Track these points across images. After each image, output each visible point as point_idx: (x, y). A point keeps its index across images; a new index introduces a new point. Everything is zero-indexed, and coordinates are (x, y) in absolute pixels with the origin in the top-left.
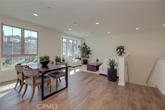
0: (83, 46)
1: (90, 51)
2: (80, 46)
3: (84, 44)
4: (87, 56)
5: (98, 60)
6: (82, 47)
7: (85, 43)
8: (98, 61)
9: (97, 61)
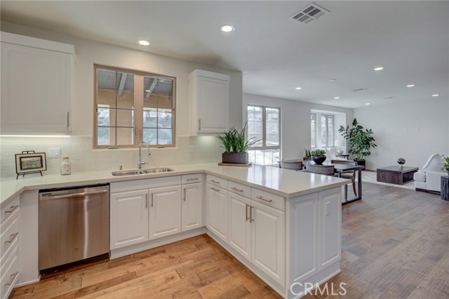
0: (351, 127)
1: (372, 138)
2: (345, 128)
3: (355, 123)
4: (364, 150)
5: (403, 160)
6: (349, 129)
7: (355, 120)
8: (403, 163)
9: (400, 163)
